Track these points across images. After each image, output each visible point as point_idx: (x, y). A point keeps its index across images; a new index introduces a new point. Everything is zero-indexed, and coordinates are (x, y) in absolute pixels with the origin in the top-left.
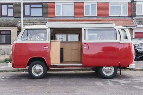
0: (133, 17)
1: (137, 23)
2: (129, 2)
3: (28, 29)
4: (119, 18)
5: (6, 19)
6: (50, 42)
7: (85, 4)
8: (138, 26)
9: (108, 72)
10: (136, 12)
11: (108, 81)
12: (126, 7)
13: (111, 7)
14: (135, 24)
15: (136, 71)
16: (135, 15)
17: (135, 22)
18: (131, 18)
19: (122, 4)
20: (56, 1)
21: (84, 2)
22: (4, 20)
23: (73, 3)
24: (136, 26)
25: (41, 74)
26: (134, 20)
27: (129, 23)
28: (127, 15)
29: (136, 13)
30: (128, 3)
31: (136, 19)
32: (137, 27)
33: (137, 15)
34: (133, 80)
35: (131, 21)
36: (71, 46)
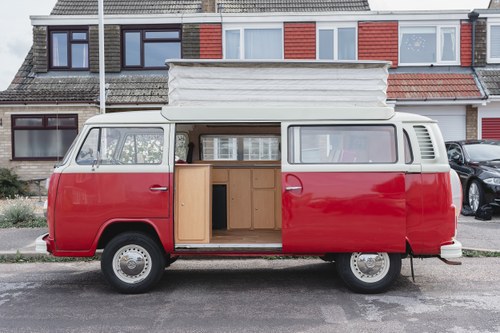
0: (477, 69)
1: (489, 89)
2: (461, 20)
3: (100, 126)
4: (429, 72)
5: (65, 77)
6: (172, 171)
7: (319, 27)
8: (493, 98)
9: (368, 272)
10: (485, 51)
11: (367, 302)
12: (452, 36)
13: (404, 35)
14: (482, 92)
15: (473, 260)
16: (483, 63)
17: (482, 87)
18: (469, 72)
19: (440, 26)
20: (225, 20)
21: (315, 22)
22: (58, 80)
23: (281, 26)
24: (486, 98)
25: (144, 275)
26: (480, 77)
27: (464, 88)
28: (457, 62)
29: (485, 55)
30: (459, 22)
31: (486, 74)
32: (488, 101)
33: (490, 60)
34: (453, 300)
35: (469, 82)
36: (252, 177)
